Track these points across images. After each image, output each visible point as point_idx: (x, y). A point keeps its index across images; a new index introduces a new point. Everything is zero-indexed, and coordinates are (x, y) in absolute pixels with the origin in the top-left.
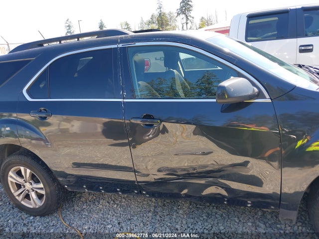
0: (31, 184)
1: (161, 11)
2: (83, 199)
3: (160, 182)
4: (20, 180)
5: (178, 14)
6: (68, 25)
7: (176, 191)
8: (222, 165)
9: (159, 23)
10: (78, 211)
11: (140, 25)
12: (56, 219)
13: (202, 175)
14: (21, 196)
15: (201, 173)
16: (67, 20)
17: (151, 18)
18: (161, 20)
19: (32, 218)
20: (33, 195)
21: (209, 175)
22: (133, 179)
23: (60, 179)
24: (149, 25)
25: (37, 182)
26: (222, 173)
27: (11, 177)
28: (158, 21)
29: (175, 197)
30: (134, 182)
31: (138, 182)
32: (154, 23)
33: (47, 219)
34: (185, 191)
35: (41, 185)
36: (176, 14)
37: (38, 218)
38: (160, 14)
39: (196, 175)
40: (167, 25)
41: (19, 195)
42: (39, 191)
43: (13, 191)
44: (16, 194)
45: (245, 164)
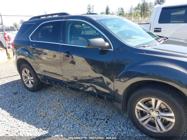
0: (29, 77)
1: (144, 2)
2: (51, 89)
3: (72, 83)
4: (26, 75)
5: (156, 4)
6: (89, 8)
7: (78, 88)
8: (92, 77)
9: (142, 9)
10: (46, 93)
11: (130, 10)
12: (37, 94)
13: (87, 81)
14: (26, 82)
15: (86, 80)
16: (89, 5)
17: (138, 6)
18: (143, 8)
19: (29, 92)
20: (30, 82)
21: (89, 82)
22: (62, 79)
23: (39, 77)
24: (135, 10)
25: (31, 77)
26: (93, 81)
27: (23, 73)
28: (141, 8)
29: (78, 90)
30: (62, 81)
31: (64, 81)
32: (139, 9)
33: (33, 93)
34: (82, 88)
35: (32, 78)
36: (154, 4)
37: (31, 92)
38: (144, 3)
39: (84, 81)
40: (147, 10)
41: (25, 81)
42: (32, 80)
43: (23, 79)
44: (24, 81)
45: (101, 78)
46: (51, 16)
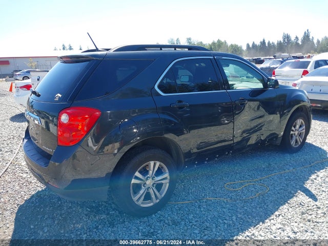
43: (132, 197)
46: (174, 49)
